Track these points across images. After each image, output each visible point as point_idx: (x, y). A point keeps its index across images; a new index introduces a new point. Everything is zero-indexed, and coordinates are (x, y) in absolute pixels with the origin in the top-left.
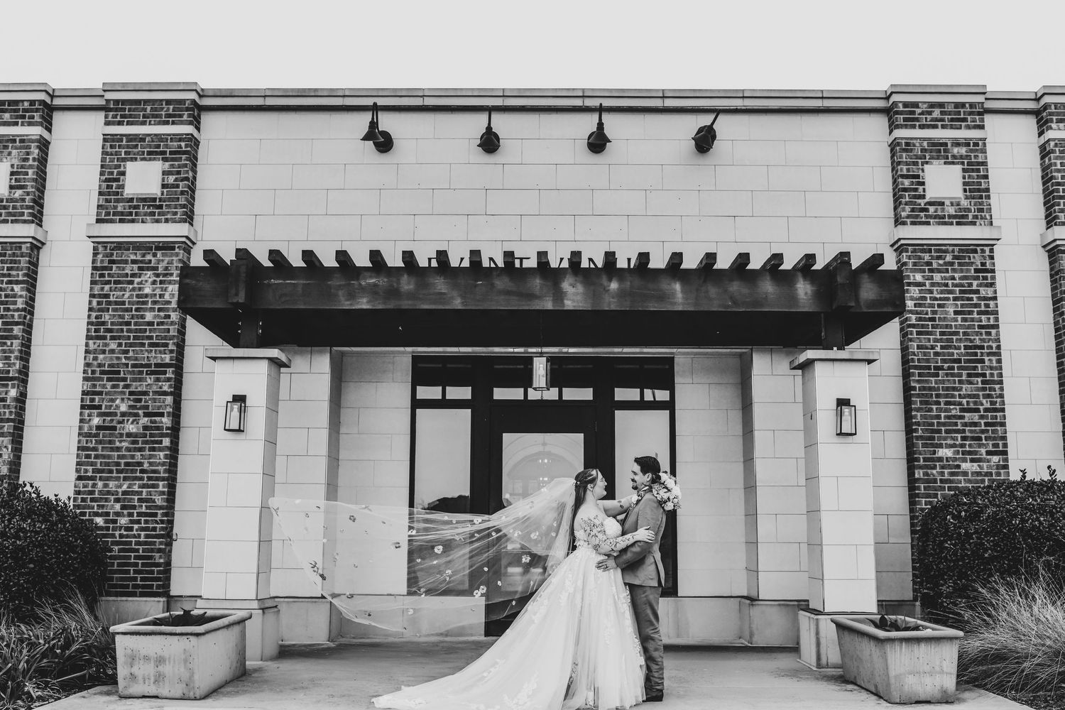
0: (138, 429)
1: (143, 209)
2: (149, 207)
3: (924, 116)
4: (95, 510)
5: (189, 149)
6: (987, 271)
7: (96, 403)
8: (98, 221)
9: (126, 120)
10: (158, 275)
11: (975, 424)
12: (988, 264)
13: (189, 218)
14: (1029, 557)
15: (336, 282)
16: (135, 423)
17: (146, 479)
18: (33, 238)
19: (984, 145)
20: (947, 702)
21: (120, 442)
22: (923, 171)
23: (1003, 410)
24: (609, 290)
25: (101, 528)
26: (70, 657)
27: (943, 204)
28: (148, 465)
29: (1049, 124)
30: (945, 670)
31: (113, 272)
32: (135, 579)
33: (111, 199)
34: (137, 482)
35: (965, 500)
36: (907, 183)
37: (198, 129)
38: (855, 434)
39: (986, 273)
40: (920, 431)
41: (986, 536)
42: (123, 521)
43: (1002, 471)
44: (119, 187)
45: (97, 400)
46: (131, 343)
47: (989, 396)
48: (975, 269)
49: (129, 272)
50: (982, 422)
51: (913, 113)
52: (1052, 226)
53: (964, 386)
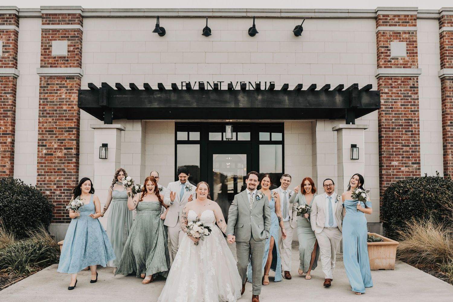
0: (62, 154)
1: (60, 61)
2: (63, 60)
3: (391, 21)
4: (46, 188)
5: (79, 35)
6: (415, 87)
7: (44, 144)
8: (41, 67)
9: (51, 22)
10: (68, 90)
11: (408, 152)
12: (415, 85)
13: (80, 65)
14: (426, 209)
15: (144, 96)
16: (61, 152)
17: (66, 175)
18: (14, 74)
19: (416, 33)
20: (391, 270)
21: (55, 160)
22: (390, 44)
23: (419, 146)
24: (258, 99)
25: (49, 196)
26: (42, 253)
27: (398, 59)
28: (67, 170)
29: (444, 24)
30: (391, 257)
31: (49, 88)
32: (64, 216)
33: (46, 57)
34: (63, 177)
35: (402, 185)
36: (383, 50)
37: (82, 26)
38: (358, 159)
39: (414, 88)
40: (385, 155)
41: (409, 201)
42: (58, 193)
43: (418, 171)
44: (49, 52)
45: (44, 143)
46: (58, 119)
47: (414, 140)
48: (410, 87)
49: (56, 89)
50: (411, 151)
51: (387, 19)
52: (443, 68)
53: (403, 136)
